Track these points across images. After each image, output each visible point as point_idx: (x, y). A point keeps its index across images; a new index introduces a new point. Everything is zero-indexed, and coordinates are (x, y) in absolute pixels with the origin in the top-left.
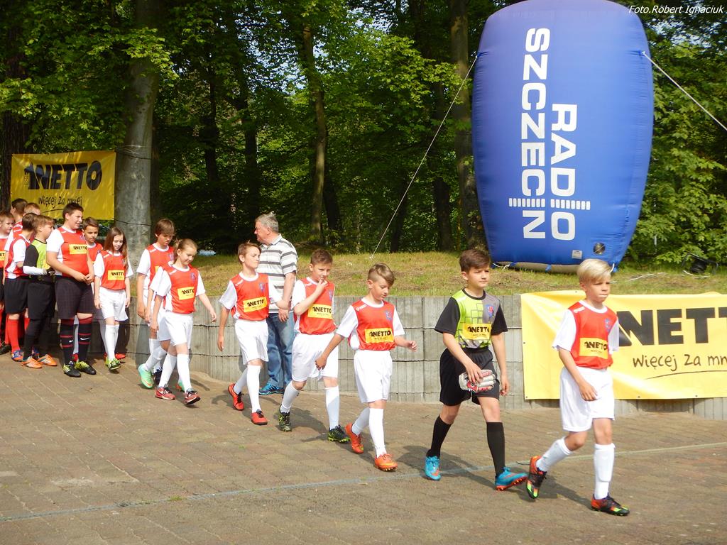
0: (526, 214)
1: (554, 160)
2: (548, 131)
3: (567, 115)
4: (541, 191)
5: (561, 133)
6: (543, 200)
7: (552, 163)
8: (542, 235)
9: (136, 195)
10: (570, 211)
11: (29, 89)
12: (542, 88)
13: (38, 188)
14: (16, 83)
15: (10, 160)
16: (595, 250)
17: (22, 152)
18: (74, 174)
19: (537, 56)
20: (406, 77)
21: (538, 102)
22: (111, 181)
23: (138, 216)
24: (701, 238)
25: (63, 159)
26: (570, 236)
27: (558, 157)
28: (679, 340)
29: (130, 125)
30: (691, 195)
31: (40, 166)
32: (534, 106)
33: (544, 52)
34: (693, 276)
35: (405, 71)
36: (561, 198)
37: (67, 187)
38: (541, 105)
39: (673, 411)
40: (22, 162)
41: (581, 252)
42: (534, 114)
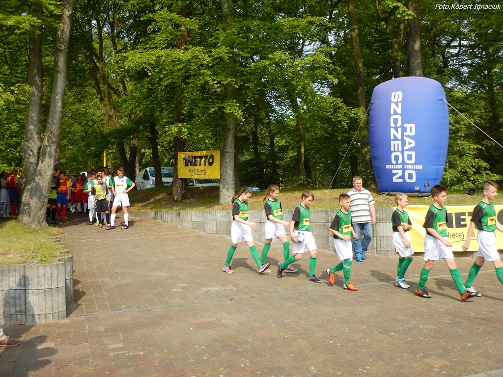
0: (394, 171)
1: (405, 148)
2: (403, 136)
3: (411, 128)
4: (400, 161)
5: (408, 136)
6: (401, 166)
7: (405, 149)
8: (401, 180)
9: (229, 168)
10: (413, 170)
11: (185, 127)
12: (399, 117)
13: (188, 166)
14: (180, 125)
15: (177, 155)
16: (424, 186)
17: (182, 151)
18: (203, 160)
19: (397, 104)
20: (340, 115)
21: (398, 123)
22: (218, 162)
23: (230, 176)
24: (472, 179)
25: (199, 154)
26: (414, 180)
27: (407, 147)
28: (465, 226)
29: (225, 139)
30: (467, 160)
31: (189, 157)
32: (396, 125)
33: (400, 102)
34: (469, 196)
35: (339, 112)
36: (409, 164)
37: (200, 165)
38: (399, 124)
39: (462, 257)
40: (182, 155)
41: (418, 187)
42: (396, 129)
